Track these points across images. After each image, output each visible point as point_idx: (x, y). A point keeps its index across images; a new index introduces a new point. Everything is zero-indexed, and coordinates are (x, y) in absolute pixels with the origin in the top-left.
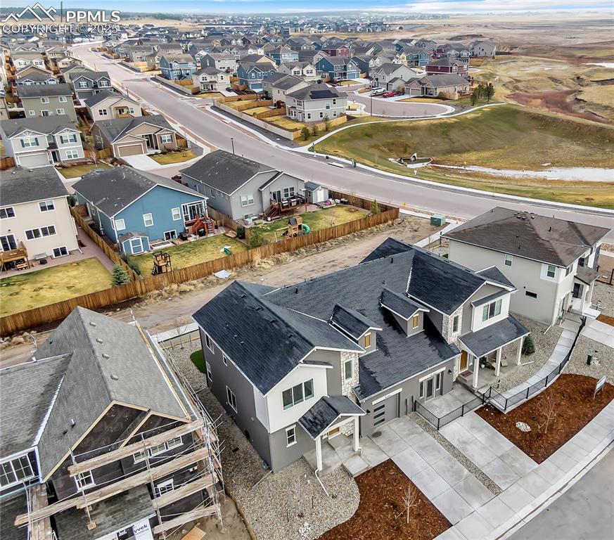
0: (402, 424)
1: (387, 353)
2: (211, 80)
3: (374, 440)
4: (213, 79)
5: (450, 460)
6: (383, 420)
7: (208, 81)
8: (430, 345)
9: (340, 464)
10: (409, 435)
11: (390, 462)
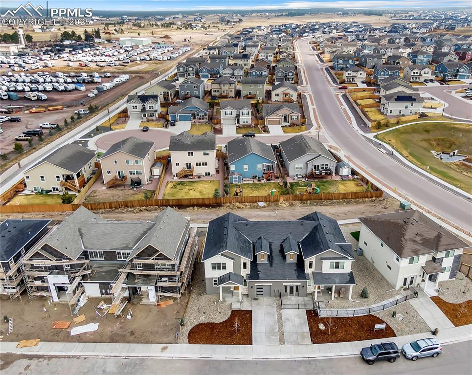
0: (270, 300)
1: (271, 266)
2: (354, 75)
3: (253, 300)
4: (355, 74)
5: (275, 322)
6: (262, 295)
7: (351, 76)
8: (295, 270)
9: (230, 302)
10: (268, 305)
11: (251, 311)
